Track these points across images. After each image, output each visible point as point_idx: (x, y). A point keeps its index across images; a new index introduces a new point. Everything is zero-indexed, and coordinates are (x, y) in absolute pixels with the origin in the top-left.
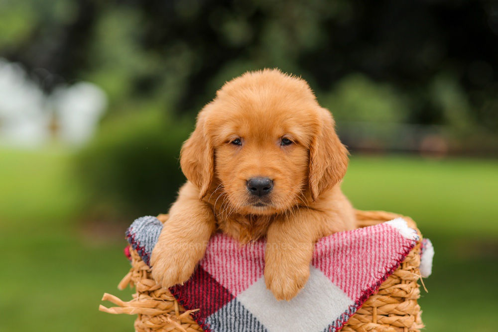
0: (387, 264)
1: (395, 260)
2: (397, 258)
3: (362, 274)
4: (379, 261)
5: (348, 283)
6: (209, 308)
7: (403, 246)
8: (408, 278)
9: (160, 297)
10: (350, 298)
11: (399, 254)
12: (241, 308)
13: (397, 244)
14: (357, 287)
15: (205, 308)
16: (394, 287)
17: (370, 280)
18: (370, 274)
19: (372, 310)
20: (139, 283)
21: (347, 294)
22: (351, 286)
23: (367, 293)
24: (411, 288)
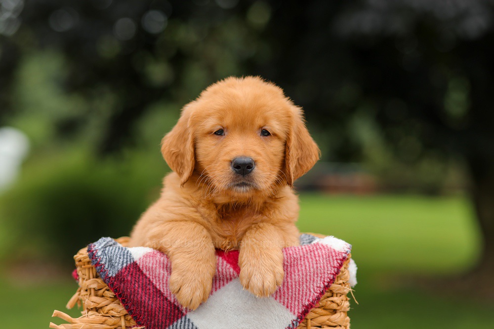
0: (324, 278)
1: (331, 274)
2: (333, 272)
3: (303, 290)
4: (317, 277)
5: (290, 299)
6: (160, 324)
7: (337, 259)
8: (339, 292)
9: (107, 313)
10: (292, 313)
11: (334, 267)
12: (191, 325)
13: (331, 258)
14: (299, 303)
15: (157, 324)
16: (326, 300)
17: (310, 295)
18: (310, 289)
19: (307, 322)
20: (87, 300)
21: (290, 310)
22: (293, 302)
23: (308, 308)
24: (342, 300)
